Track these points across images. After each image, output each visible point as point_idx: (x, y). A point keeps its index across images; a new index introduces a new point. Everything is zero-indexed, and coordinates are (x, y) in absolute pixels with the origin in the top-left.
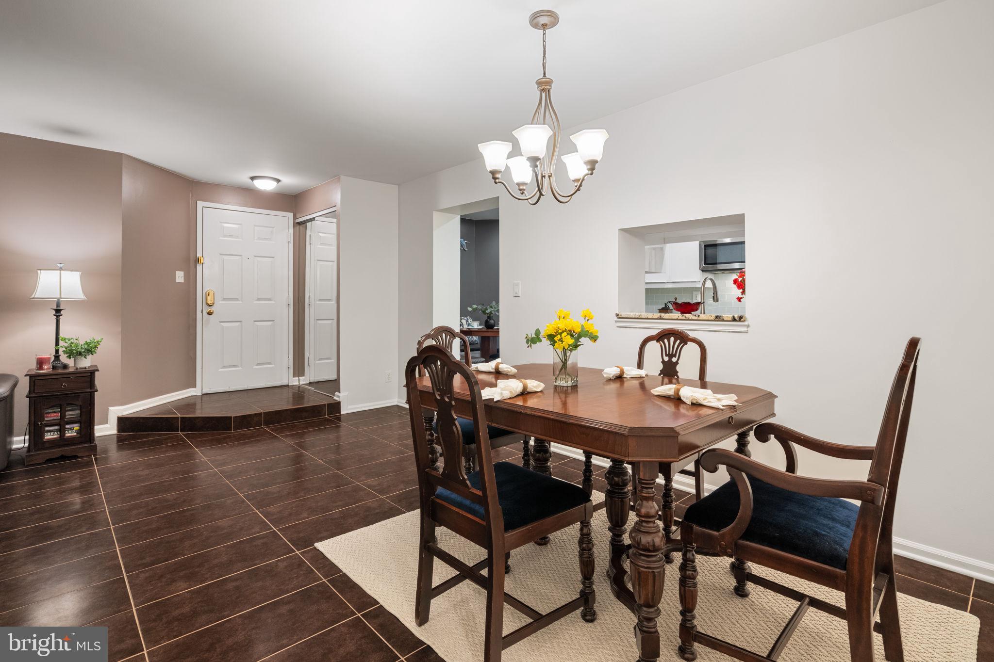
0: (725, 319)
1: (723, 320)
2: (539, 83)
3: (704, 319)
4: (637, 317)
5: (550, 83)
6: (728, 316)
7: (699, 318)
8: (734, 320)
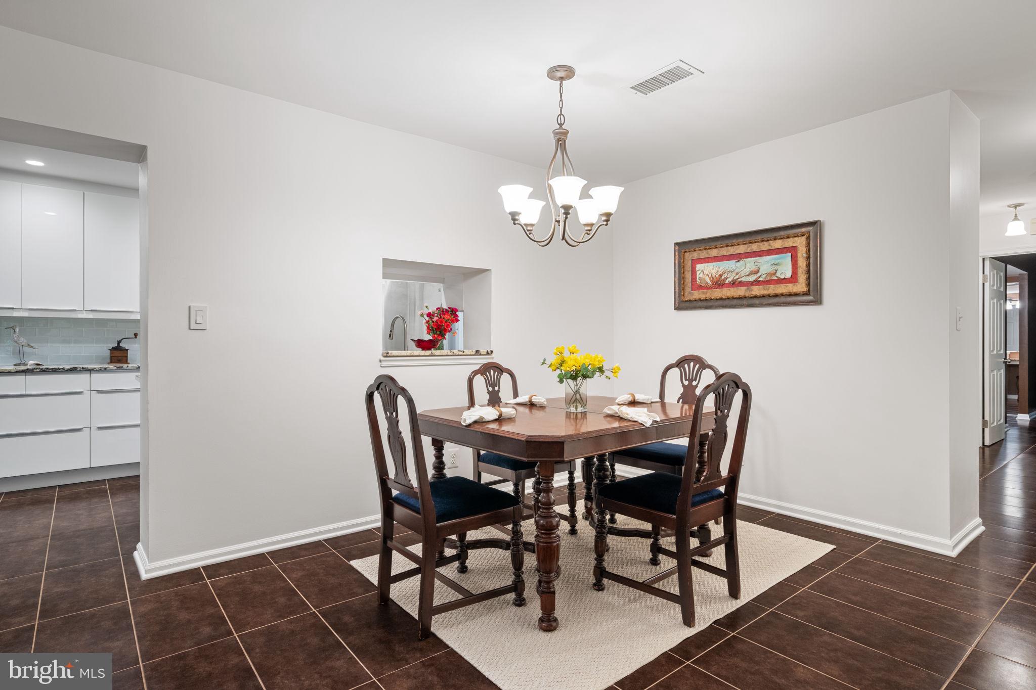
0: (482, 353)
1: (481, 355)
2: (555, 134)
3: (468, 354)
4: (409, 355)
5: (566, 133)
6: (483, 351)
7: (465, 354)
8: (488, 354)
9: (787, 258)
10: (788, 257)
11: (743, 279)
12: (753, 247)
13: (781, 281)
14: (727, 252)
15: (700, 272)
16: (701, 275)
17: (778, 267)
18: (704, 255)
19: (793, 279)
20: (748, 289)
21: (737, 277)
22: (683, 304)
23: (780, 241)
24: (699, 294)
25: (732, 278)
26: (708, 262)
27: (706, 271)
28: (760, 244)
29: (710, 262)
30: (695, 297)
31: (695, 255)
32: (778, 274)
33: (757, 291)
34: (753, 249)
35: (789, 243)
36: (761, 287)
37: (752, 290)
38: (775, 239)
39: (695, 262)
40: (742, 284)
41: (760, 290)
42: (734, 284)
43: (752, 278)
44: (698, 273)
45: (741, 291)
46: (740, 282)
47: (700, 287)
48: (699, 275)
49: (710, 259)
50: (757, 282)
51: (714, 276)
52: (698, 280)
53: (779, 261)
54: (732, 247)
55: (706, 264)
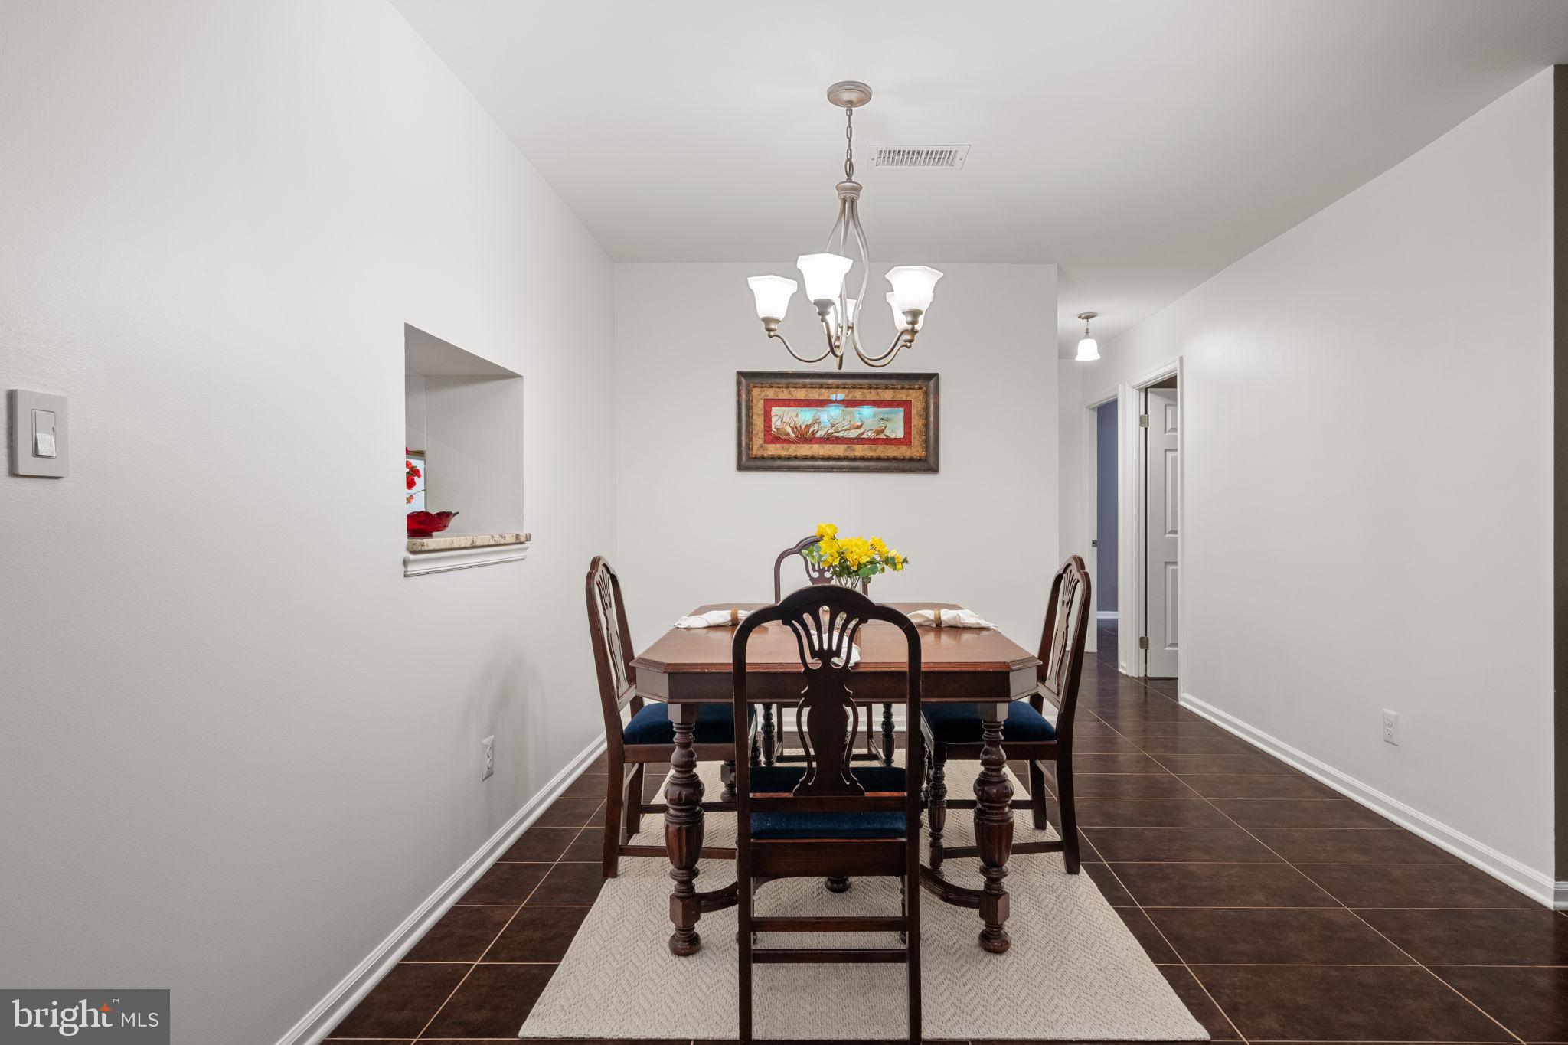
9: (899, 414)
10: (901, 412)
11: (841, 434)
12: (856, 394)
13: (889, 441)
14: (819, 395)
15: (777, 418)
16: (779, 423)
17: (888, 424)
18: (784, 394)
19: (906, 440)
20: (848, 447)
21: (832, 431)
22: (748, 461)
23: (891, 391)
24: (776, 449)
25: (825, 431)
26: (789, 406)
27: (786, 418)
28: (866, 391)
29: (792, 406)
30: (770, 453)
31: (771, 393)
32: (887, 432)
33: (860, 450)
34: (855, 397)
35: (902, 395)
36: (866, 446)
37: (854, 450)
38: (887, 388)
39: (769, 403)
40: (839, 440)
41: (865, 450)
42: (828, 439)
43: (854, 434)
44: (774, 419)
45: (839, 450)
46: (837, 437)
47: (776, 439)
48: (776, 423)
49: (792, 402)
50: (859, 440)
51: (798, 426)
52: (773, 429)
53: (889, 416)
54: (827, 390)
55: (787, 408)
